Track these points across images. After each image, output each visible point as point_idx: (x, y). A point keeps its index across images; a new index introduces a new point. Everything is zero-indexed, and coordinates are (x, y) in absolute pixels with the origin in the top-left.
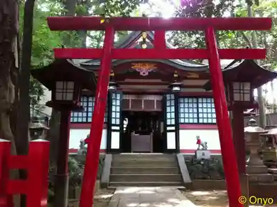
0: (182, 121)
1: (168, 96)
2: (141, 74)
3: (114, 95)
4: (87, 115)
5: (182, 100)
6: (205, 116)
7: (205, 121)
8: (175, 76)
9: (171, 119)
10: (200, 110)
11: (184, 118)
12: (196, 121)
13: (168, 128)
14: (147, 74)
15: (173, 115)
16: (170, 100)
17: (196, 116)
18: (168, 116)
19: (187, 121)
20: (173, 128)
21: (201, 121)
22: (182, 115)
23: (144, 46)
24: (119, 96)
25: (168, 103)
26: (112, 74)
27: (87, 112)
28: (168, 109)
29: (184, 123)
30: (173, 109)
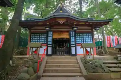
0: (77, 42)
1: (71, 33)
2: (60, 23)
3: (49, 32)
5: (77, 34)
6: (86, 40)
8: (74, 23)
9: (73, 42)
10: (84, 38)
12: (83, 43)
13: (72, 46)
14: (62, 23)
15: (74, 40)
17: (82, 40)
18: (72, 40)
19: (79, 43)
20: (74, 46)
21: (85, 43)
22: (77, 40)
23: (61, 12)
24: (51, 33)
25: (72, 35)
26: (48, 23)
27: (39, 39)
28: (72, 38)
29: (78, 43)
30: (74, 38)
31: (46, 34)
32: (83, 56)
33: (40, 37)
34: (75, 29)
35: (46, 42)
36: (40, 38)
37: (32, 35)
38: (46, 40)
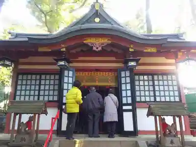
0: (138, 99)
1: (123, 74)
2: (94, 48)
3: (66, 73)
4: (39, 93)
5: (137, 77)
6: (162, 94)
7: (163, 99)
8: (131, 50)
9: (127, 97)
10: (157, 88)
11: (140, 96)
12: (152, 99)
13: (125, 108)
14: (100, 49)
15: (129, 93)
16: (126, 77)
17: (152, 93)
18: (124, 94)
19: (143, 99)
20: (130, 107)
21: (158, 99)
22: (138, 93)
23: (97, 20)
24: (71, 73)
25: (123, 80)
26: (64, 49)
27: (39, 90)
28: (123, 87)
29: (141, 102)
30: (129, 87)
31: (57, 77)
32: (154, 136)
33: (43, 82)
34: (133, 64)
35: (56, 98)
36: (42, 87)
37: (20, 77)
38: (56, 93)
